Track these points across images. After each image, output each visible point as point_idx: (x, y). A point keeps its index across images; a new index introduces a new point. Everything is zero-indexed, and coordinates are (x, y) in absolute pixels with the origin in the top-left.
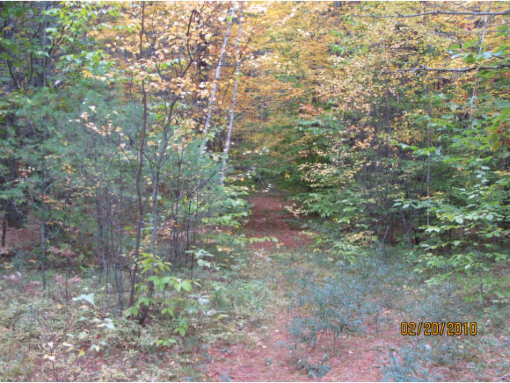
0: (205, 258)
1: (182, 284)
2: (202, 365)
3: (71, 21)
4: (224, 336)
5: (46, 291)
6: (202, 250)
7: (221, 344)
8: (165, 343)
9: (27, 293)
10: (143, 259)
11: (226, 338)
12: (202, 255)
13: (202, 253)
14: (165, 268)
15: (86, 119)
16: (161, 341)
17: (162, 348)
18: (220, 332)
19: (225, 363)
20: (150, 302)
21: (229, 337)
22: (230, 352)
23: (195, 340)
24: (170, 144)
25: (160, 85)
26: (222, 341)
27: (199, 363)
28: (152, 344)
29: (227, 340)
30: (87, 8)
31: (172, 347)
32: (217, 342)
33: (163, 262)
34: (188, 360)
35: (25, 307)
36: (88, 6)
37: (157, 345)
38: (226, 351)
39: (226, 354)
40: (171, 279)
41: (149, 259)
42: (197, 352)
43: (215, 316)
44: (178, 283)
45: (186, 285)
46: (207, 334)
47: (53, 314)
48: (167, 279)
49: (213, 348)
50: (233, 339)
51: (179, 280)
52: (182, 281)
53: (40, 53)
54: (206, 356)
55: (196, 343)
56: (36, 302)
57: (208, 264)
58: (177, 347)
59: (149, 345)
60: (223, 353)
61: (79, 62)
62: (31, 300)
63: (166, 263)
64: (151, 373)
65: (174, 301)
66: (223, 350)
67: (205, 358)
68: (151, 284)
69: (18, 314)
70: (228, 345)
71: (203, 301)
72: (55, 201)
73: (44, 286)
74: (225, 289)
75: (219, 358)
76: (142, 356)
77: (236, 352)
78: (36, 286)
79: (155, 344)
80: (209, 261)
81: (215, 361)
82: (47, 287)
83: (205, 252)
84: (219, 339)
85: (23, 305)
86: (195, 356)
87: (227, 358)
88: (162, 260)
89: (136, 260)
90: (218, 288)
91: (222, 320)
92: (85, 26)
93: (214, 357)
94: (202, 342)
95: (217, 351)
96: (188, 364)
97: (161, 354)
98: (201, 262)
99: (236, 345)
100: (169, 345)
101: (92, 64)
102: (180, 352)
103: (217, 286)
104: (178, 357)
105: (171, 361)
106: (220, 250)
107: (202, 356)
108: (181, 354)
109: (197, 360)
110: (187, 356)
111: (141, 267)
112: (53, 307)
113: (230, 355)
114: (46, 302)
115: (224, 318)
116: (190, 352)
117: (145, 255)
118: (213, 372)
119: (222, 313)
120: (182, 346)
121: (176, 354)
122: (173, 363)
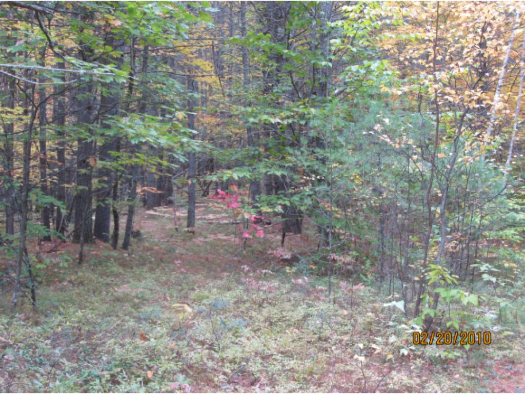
0: (491, 273)
1: (469, 298)
2: (488, 381)
3: (355, 32)
4: (510, 353)
5: (332, 297)
6: (487, 265)
7: (506, 361)
8: (450, 356)
9: (312, 297)
10: (430, 271)
11: (511, 355)
12: (487, 269)
13: (487, 267)
14: (452, 281)
15: (379, 131)
16: (446, 353)
17: (445, 361)
18: (505, 349)
19: (511, 380)
20: (435, 314)
21: (515, 355)
22: (516, 370)
23: (480, 355)
24: (461, 157)
25: (454, 98)
26: (506, 359)
27: (485, 378)
28: (437, 355)
29: (512, 358)
30: (371, 19)
31: (456, 361)
32: (501, 359)
33: (451, 274)
34: (473, 375)
35: (313, 311)
36: (372, 17)
37: (442, 356)
38: (511, 369)
39: (512, 372)
40: (458, 292)
41: (437, 271)
42: (481, 368)
43: (500, 332)
44: (465, 296)
45: (473, 299)
46: (491, 350)
47: (339, 319)
48: (454, 292)
49: (498, 364)
50: (518, 357)
51: (467, 294)
52: (469, 295)
53: (324, 63)
54: (491, 372)
55: (480, 358)
56: (322, 306)
57: (494, 280)
58: (461, 361)
59: (435, 356)
60: (508, 370)
61: (363, 71)
62: (318, 304)
63: (453, 276)
64: (439, 383)
65: (459, 314)
66: (509, 367)
67: (490, 374)
68: (437, 296)
69: (306, 317)
70: (513, 362)
71: (491, 315)
72: (336, 209)
73: (330, 292)
74: (510, 305)
75: (504, 376)
76: (427, 366)
77: (521, 370)
78: (321, 291)
79: (440, 356)
80: (494, 276)
81: (500, 378)
82: (332, 292)
83: (490, 267)
84: (504, 356)
85: (310, 309)
86: (480, 370)
87: (513, 376)
88: (449, 272)
89: (423, 271)
90: (503, 304)
91: (506, 337)
92: (368, 36)
93: (499, 373)
94: (487, 357)
95: (502, 368)
96: (473, 378)
97: (445, 366)
98: (486, 277)
99: (521, 363)
100: (454, 358)
101: (376, 74)
102: (464, 365)
103: (503, 303)
104: (462, 370)
105: (456, 374)
106: (506, 265)
107: (487, 372)
108: (466, 368)
109: (482, 375)
110: (473, 370)
111: (428, 278)
112: (340, 312)
113: (515, 373)
114: (332, 307)
115: (509, 336)
116: (474, 367)
117: (433, 266)
118: (499, 388)
119: (507, 330)
120: (466, 360)
121: (460, 367)
122: (457, 376)
